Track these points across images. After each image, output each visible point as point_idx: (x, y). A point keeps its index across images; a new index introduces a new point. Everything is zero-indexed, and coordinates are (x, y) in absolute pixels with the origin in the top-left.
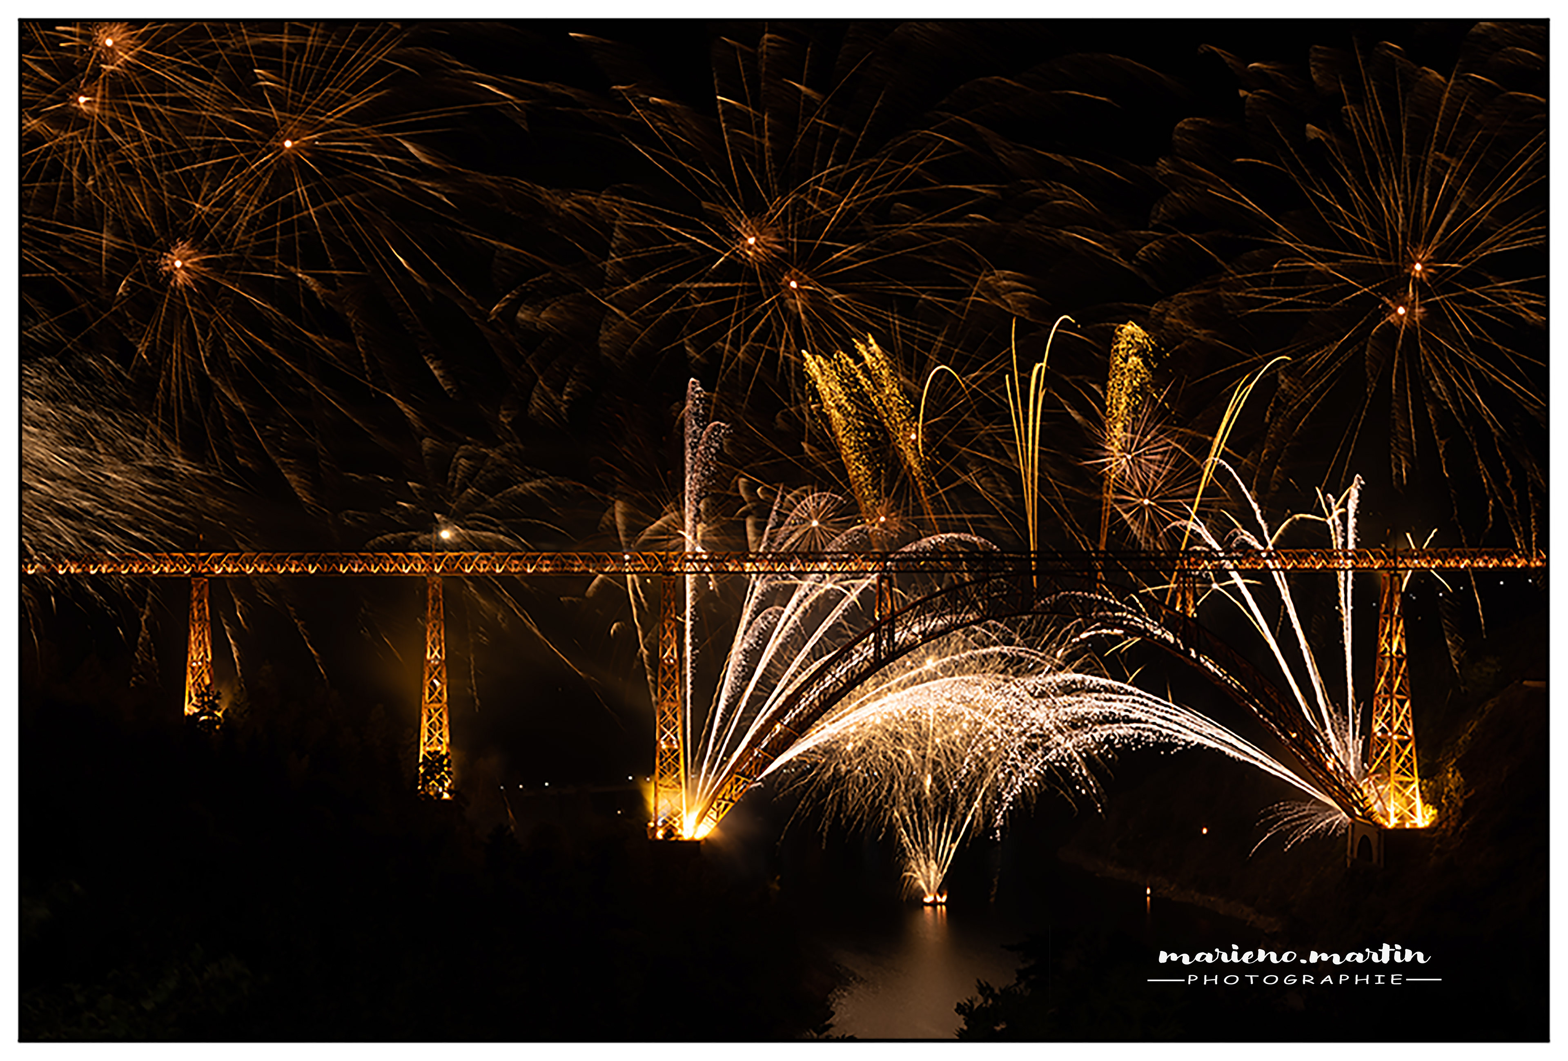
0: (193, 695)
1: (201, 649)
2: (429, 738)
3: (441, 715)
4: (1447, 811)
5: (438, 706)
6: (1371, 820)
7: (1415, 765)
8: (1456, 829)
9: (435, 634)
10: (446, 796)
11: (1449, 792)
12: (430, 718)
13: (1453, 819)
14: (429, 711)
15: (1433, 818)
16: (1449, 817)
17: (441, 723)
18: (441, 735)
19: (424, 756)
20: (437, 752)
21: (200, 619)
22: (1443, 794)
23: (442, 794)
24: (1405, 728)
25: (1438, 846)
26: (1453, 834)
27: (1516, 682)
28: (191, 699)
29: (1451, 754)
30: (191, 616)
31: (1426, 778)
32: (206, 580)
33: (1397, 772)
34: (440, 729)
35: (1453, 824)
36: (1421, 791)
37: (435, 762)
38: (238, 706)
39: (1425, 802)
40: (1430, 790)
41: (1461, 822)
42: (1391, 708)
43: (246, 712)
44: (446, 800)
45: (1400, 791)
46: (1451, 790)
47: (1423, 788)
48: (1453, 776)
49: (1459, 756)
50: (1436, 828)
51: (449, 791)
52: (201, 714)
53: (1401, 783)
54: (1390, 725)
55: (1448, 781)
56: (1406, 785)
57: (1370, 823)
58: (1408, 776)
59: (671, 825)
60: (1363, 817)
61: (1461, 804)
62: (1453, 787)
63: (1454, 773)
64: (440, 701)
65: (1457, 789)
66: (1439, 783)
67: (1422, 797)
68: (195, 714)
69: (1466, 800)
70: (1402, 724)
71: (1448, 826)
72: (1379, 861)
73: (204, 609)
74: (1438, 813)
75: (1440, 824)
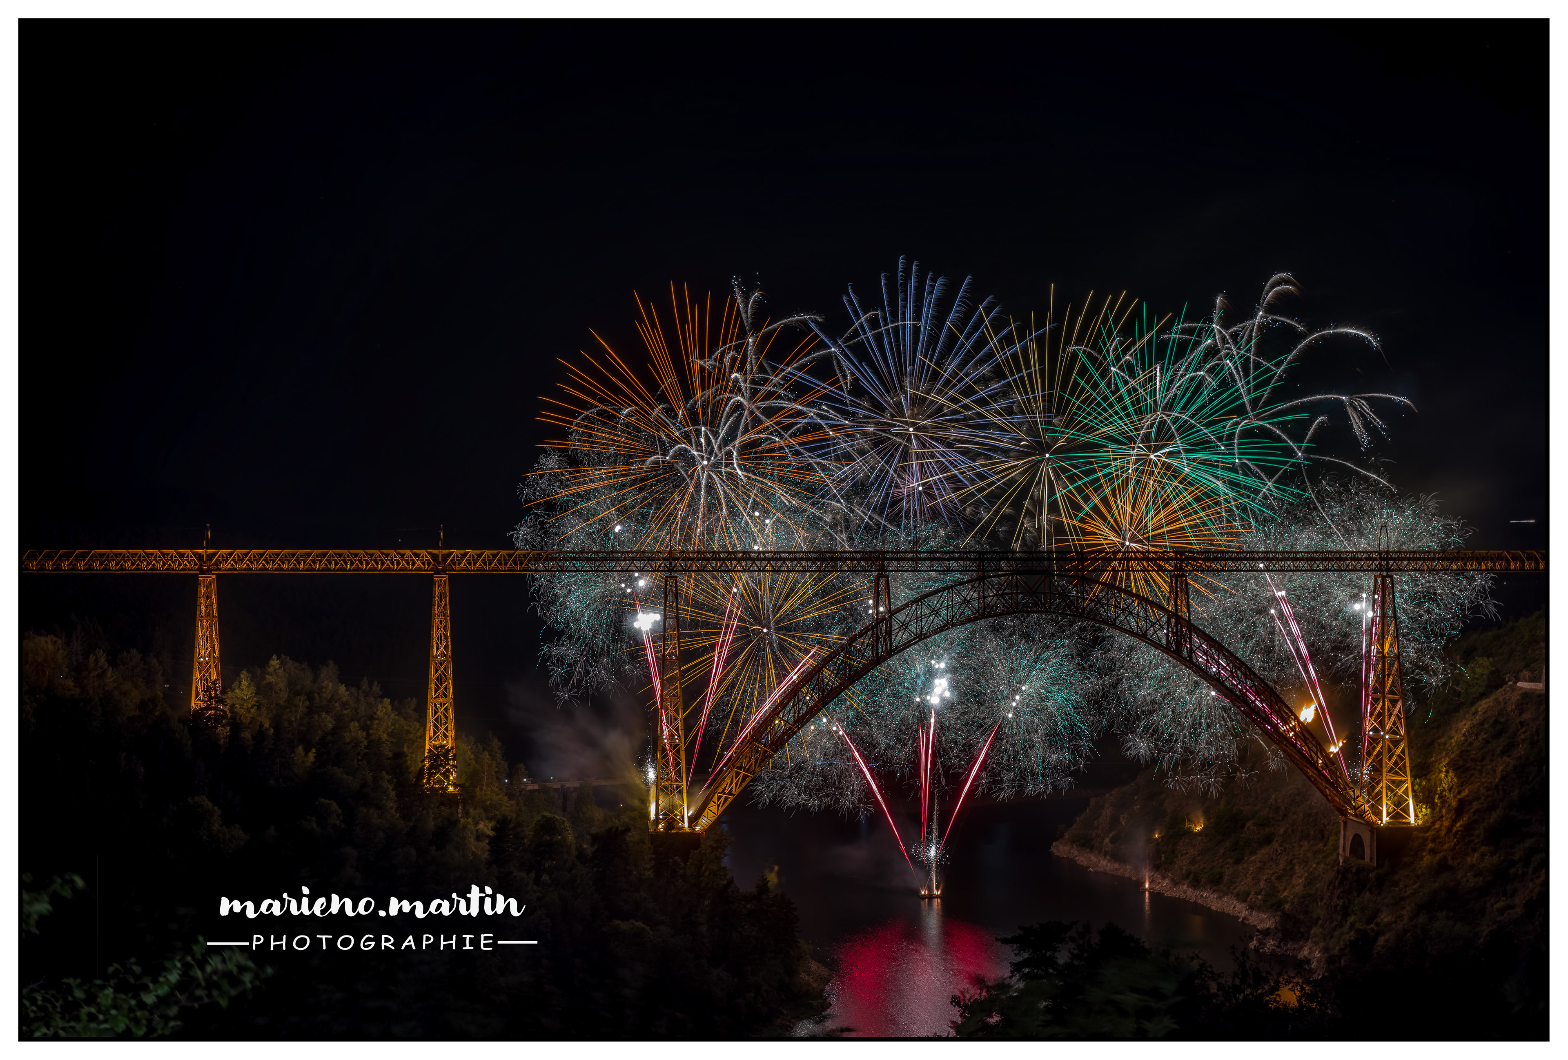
0: (200, 690)
1: (209, 644)
2: (435, 733)
3: (446, 709)
4: (1440, 811)
5: (443, 700)
6: (1363, 818)
7: (1408, 764)
8: (1449, 830)
9: (441, 631)
10: (451, 789)
11: (1441, 793)
12: (436, 712)
13: (1447, 819)
14: (435, 705)
15: (1426, 817)
16: (1442, 816)
17: (446, 717)
18: (446, 729)
19: (430, 750)
20: (442, 747)
21: (208, 615)
22: (1436, 794)
23: (447, 788)
24: (1397, 728)
25: (1431, 845)
26: (1447, 833)
27: (1511, 683)
28: (197, 694)
29: (1444, 754)
30: (198, 612)
31: (1419, 777)
32: (214, 577)
33: (1389, 771)
34: (446, 723)
35: (1446, 823)
36: (1414, 791)
37: (439, 757)
38: (245, 701)
39: (1417, 802)
40: (1423, 789)
41: (1454, 821)
42: (1383, 708)
43: (252, 707)
44: (451, 794)
45: (1392, 791)
46: (1444, 790)
47: (1416, 787)
48: (1446, 776)
49: (1452, 756)
50: (1430, 828)
51: (455, 785)
52: (208, 708)
53: (1393, 782)
54: (1382, 724)
55: (1441, 780)
56: (1399, 784)
57: (1362, 821)
58: (1401, 775)
59: (672, 818)
60: (1356, 815)
61: (1454, 804)
62: (1446, 787)
63: (1447, 772)
64: (446, 696)
65: (1450, 790)
66: (1433, 782)
67: (1415, 797)
68: (201, 709)
69: (1460, 800)
70: (1394, 723)
71: (1441, 825)
72: (1371, 859)
73: (212, 605)
74: (1432, 813)
75: (1434, 823)
